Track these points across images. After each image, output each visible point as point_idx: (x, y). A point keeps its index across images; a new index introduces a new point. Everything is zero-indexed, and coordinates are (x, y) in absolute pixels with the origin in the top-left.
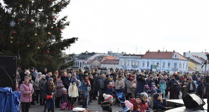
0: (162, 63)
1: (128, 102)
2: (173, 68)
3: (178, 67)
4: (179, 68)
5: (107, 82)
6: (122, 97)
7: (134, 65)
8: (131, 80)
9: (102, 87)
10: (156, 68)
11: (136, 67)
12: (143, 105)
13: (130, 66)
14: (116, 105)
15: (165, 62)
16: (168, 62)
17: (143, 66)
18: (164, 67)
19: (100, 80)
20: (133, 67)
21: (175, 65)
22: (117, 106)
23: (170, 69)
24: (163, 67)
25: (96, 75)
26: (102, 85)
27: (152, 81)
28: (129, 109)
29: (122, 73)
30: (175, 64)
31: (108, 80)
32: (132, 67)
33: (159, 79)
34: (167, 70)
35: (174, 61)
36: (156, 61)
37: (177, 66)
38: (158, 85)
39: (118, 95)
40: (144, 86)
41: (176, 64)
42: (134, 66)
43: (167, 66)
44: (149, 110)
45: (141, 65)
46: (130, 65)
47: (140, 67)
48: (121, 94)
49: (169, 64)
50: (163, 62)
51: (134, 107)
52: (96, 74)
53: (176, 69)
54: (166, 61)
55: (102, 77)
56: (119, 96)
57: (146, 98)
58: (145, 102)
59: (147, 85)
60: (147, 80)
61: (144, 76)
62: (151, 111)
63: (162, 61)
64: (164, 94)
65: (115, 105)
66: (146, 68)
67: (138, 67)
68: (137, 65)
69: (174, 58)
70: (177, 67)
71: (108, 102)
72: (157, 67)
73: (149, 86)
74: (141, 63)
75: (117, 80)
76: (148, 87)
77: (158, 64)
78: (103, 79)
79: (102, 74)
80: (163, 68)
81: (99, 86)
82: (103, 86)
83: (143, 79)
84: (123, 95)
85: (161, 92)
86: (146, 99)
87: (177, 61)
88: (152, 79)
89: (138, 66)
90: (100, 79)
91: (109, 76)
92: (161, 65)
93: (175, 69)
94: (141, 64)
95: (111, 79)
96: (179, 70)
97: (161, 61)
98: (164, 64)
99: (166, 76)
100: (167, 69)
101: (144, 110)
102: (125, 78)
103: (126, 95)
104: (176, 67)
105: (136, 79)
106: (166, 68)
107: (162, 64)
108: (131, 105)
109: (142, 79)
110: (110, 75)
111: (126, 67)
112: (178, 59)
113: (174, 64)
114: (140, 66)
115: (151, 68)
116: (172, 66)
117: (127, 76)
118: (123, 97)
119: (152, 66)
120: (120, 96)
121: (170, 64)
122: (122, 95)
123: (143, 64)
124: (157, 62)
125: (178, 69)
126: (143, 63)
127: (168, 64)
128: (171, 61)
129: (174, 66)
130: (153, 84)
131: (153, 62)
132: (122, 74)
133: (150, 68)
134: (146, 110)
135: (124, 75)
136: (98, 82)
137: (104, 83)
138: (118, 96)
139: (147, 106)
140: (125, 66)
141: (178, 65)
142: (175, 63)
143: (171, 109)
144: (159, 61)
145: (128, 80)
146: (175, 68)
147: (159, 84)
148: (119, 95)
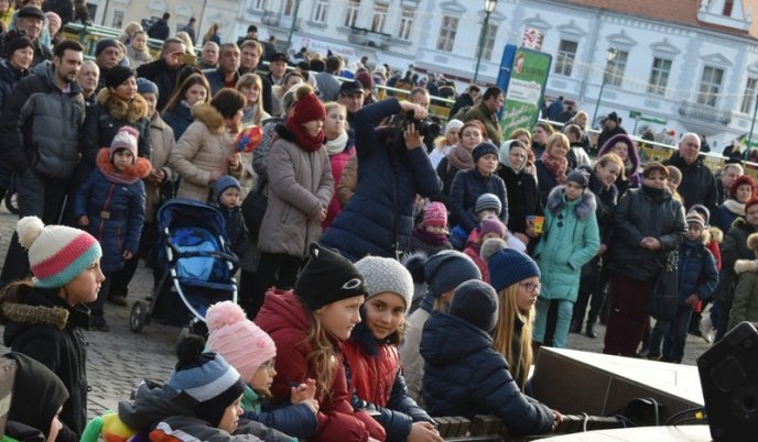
0: (603, 45)
1: (237, 318)
2: (692, 100)
3: (731, 100)
4: (737, 111)
5: (99, 125)
6: (213, 278)
7: (364, 22)
8: (310, 144)
9: (54, 161)
10: (541, 75)
11: (383, 48)
12: (362, 364)
13: (331, 32)
14: (147, 335)
15: (633, 44)
16: (654, 46)
17: (441, 46)
18: (618, 83)
19: (50, 102)
20: (352, 41)
21: (711, 84)
22: (152, 345)
23: (666, 108)
24: (606, 80)
25: (18, 53)
26: (54, 143)
27: (481, 181)
28: (233, 375)
29: (243, 70)
30: (713, 75)
31: (115, 112)
32: (345, 38)
33: (549, 174)
34: (634, 114)
35: (710, 48)
36: (557, 18)
37: (724, 93)
38: (537, 224)
39: (177, 255)
40: (405, 207)
41: (720, 72)
42: (361, 37)
43: (644, 81)
44: (407, 410)
45: (424, 37)
46: (335, 18)
47: (412, 51)
48: (209, 247)
49: (660, 66)
50: (611, 38)
51: (280, 362)
52: (23, 45)
53: (712, 119)
54: (645, 39)
55: (66, 80)
56: (182, 261)
57: (397, 310)
58: (382, 343)
59: (442, 211)
60: (444, 161)
61: (417, 122)
62: (417, 419)
63: (611, 26)
64: (570, 306)
65: (137, 331)
66: (467, 68)
67: (401, 50)
68: (391, 26)
69: (708, 19)
70: (721, 105)
71: (56, 290)
72: (553, 77)
73: (453, 221)
74: (428, 18)
75: (195, 128)
76: (445, 231)
77: (568, 46)
78: (73, 94)
79: (69, 53)
80: (607, 89)
81: (31, 147)
82: (61, 157)
83: (410, 146)
84: (220, 263)
85: (532, 273)
86: (389, 317)
87: (728, 51)
88: (491, 165)
89: (397, 42)
90: (51, 89)
91: (133, 83)
92: (590, 57)
93: (705, 115)
94: (426, 26)
95: (146, 106)
96: (734, 124)
97: (598, 26)
98: (624, 55)
99: (611, 155)
100: (638, 104)
101: (358, 407)
102: (267, 116)
103: (253, 268)
104: (713, 102)
105: (344, 137)
106: (630, 97)
107: (603, 56)
108: (261, 345)
109: (403, 140)
110: (144, 71)
111: (295, 29)
112: (742, 34)
113: (699, 71)
114: (414, 38)
115: (505, 76)
116: (684, 85)
117: (282, 102)
118: (220, 274)
119: (510, 52)
120: (195, 266)
121: (668, 63)
122: (210, 262)
123: (444, 33)
124: (561, 28)
125: (726, 122)
126: (446, 20)
127: (657, 62)
128: (679, 40)
129: (703, 88)
130: (493, 209)
131: (529, 22)
132: (249, 84)
133: (491, 72)
134: (377, 402)
135: (259, 94)
136: (29, 119)
137: (71, 132)
138: (174, 264)
139: (390, 379)
140: (287, 22)
141: (733, 89)
142: (716, 64)
143: (593, 426)
144: (583, 22)
145: (280, 142)
146: (705, 109)
147: (540, 213)
148: (186, 255)
